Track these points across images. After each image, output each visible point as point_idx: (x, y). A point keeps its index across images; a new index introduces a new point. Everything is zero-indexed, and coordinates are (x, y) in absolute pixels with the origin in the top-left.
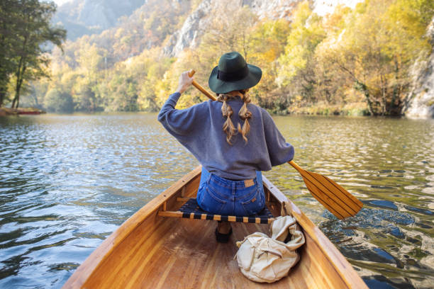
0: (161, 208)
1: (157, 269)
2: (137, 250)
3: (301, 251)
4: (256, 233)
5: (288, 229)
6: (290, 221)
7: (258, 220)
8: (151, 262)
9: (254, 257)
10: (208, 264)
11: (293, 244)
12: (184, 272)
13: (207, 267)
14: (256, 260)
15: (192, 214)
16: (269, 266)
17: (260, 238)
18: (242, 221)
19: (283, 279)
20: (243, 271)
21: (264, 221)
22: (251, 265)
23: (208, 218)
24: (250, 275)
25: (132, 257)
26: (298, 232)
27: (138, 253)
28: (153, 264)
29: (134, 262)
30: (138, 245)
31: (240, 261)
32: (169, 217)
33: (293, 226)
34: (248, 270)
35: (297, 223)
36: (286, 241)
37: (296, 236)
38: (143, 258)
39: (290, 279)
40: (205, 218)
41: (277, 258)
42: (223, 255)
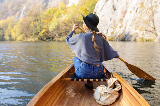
0: (62, 77)
1: (62, 102)
2: (53, 95)
3: (120, 92)
4: (101, 86)
5: (114, 83)
6: (115, 80)
7: (102, 80)
8: (60, 99)
9: (101, 95)
10: (83, 99)
11: (117, 89)
12: (73, 102)
13: (82, 100)
14: (102, 96)
15: (75, 79)
16: (107, 98)
17: (103, 87)
18: (95, 81)
19: (113, 103)
20: (97, 101)
21: (104, 81)
22: (100, 98)
23: (81, 80)
24: (100, 102)
25: (52, 97)
26: (118, 84)
27: (54, 95)
28: (60, 100)
29: (53, 99)
30: (54, 92)
31: (95, 97)
32: (66, 81)
33: (116, 82)
34: (99, 100)
35: (118, 80)
36: (114, 88)
37: (118, 86)
38: (56, 97)
39: (116, 103)
40: (80, 80)
41: (110, 95)
42: (88, 95)
